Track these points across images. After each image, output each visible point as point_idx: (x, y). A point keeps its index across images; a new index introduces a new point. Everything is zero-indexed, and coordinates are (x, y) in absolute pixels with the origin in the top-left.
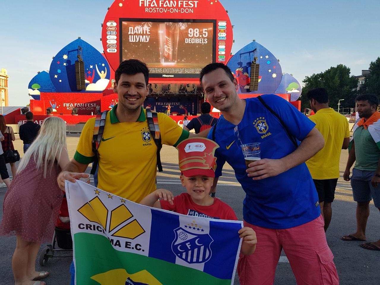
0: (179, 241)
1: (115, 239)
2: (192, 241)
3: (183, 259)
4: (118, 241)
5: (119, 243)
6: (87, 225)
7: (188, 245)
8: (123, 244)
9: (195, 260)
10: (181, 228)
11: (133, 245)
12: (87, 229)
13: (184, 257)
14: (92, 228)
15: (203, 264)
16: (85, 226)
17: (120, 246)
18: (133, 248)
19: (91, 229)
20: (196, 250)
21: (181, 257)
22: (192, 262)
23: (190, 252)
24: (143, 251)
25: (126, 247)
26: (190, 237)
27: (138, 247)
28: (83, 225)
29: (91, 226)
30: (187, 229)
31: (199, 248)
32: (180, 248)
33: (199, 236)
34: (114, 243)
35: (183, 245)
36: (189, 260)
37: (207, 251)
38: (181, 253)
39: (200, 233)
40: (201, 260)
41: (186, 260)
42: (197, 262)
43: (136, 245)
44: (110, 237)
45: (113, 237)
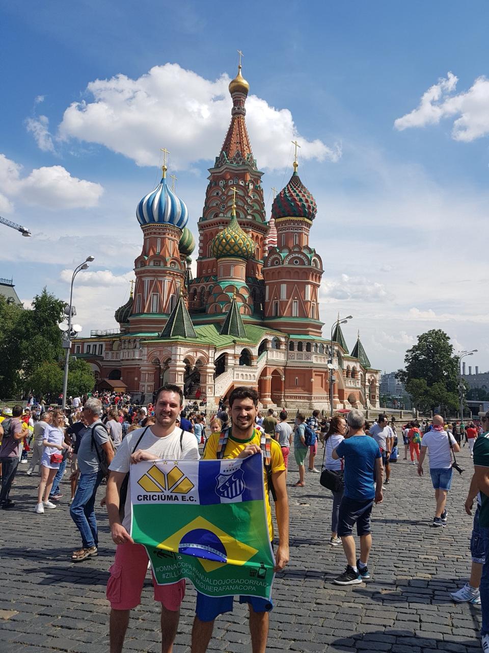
0: (221, 484)
1: (174, 495)
2: (229, 480)
3: (226, 497)
4: (176, 496)
5: (177, 498)
6: (144, 496)
7: (227, 484)
8: (180, 498)
9: (234, 495)
10: (221, 474)
11: (187, 498)
12: (144, 500)
13: (226, 495)
14: (148, 498)
15: (241, 495)
16: (142, 498)
17: (178, 500)
18: (188, 500)
19: (147, 500)
20: (233, 485)
21: (224, 496)
22: (232, 497)
23: (229, 488)
24: (195, 501)
25: (183, 500)
26: (228, 478)
27: (192, 499)
28: (141, 496)
29: (147, 496)
31: (235, 482)
32: (222, 489)
33: (233, 474)
34: (173, 499)
36: (230, 496)
37: (242, 482)
38: (223, 493)
39: (234, 471)
40: (238, 493)
41: (228, 497)
42: (237, 495)
43: (190, 498)
44: (170, 495)
45: (172, 494)
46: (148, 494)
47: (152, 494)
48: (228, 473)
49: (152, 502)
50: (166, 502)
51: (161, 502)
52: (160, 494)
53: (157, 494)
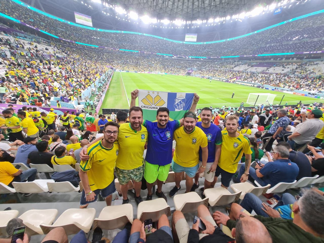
0: (176, 103)
2: (180, 102)
4: (157, 107)
6: (144, 106)
7: (179, 104)
10: (177, 98)
12: (144, 108)
20: (181, 104)
21: (177, 108)
22: (180, 109)
23: (179, 106)
26: (180, 101)
30: (179, 98)
31: (182, 103)
33: (182, 100)
35: (178, 104)
37: (184, 104)
38: (177, 107)
39: (183, 99)
41: (178, 109)
44: (154, 107)
45: (155, 106)
46: (146, 106)
47: (147, 106)
48: (180, 99)
49: (147, 109)
50: (153, 109)
51: (150, 109)
52: (150, 106)
53: (149, 106)
